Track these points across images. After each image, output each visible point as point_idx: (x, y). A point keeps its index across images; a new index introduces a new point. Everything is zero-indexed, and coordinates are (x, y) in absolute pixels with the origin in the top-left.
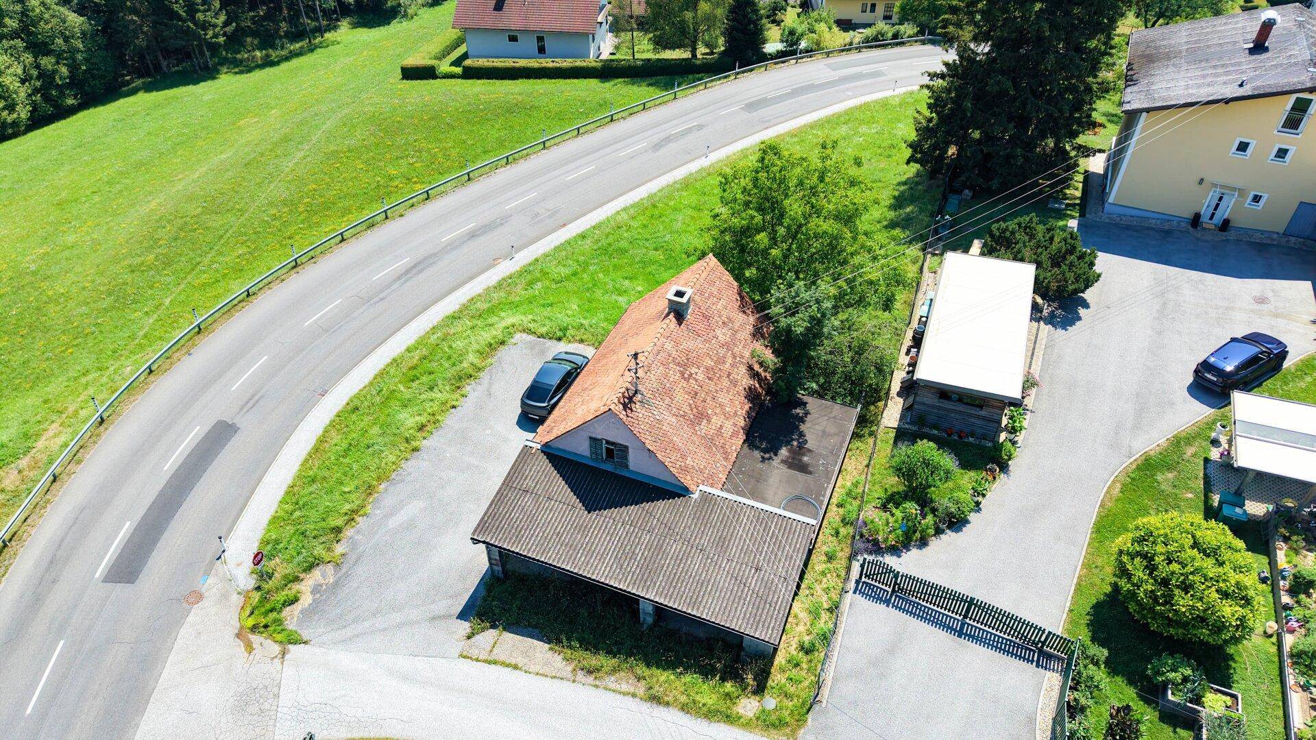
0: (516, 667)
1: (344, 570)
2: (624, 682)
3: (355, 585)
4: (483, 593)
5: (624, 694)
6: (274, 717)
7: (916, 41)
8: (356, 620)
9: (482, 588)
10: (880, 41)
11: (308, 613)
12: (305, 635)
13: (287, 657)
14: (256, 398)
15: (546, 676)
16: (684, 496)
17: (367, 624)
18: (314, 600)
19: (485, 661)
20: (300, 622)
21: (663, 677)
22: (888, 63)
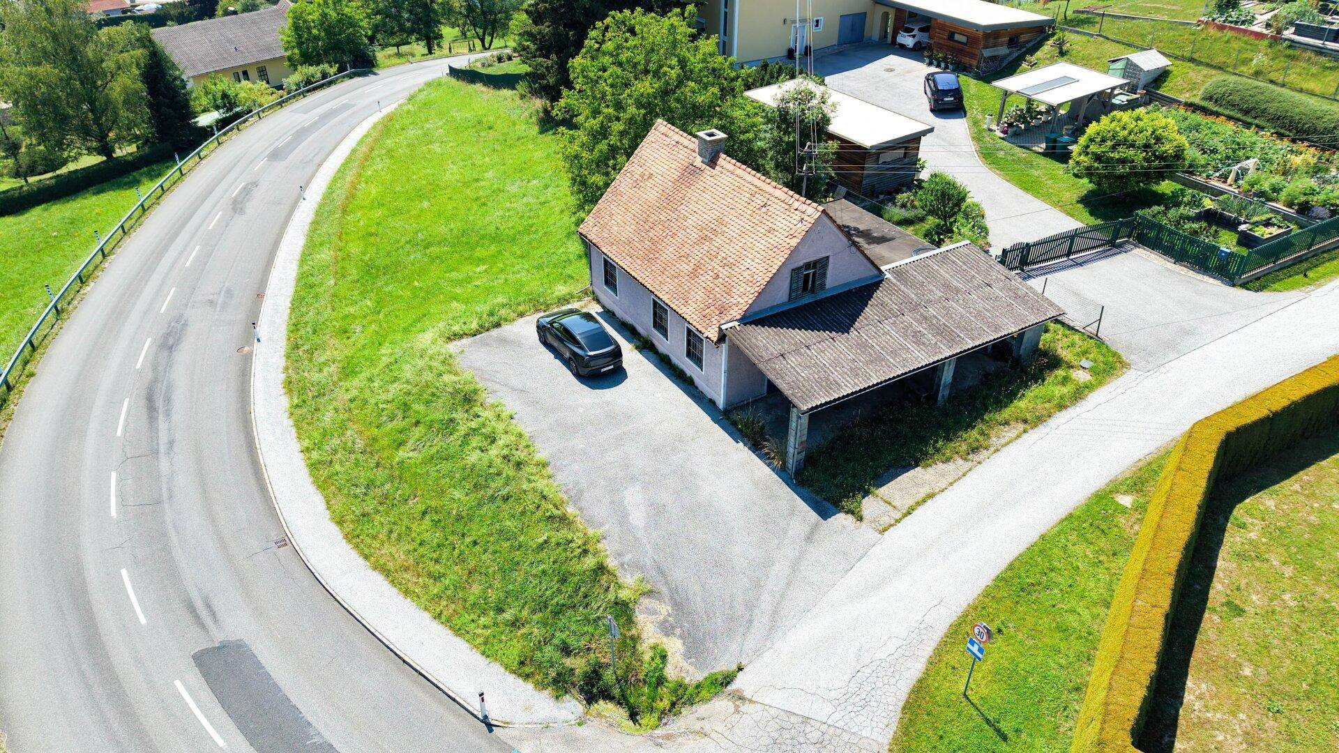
0: (931, 496)
1: (664, 590)
2: (1001, 435)
3: (697, 588)
4: (805, 491)
5: (1018, 437)
6: (839, 732)
7: (344, 77)
8: (750, 606)
9: (799, 489)
10: (313, 83)
11: (694, 650)
12: (724, 665)
13: (746, 694)
14: (199, 604)
15: (959, 478)
16: (883, 280)
17: (766, 597)
18: (681, 637)
19: (905, 515)
20: (699, 665)
21: (1022, 404)
22: (347, 96)
